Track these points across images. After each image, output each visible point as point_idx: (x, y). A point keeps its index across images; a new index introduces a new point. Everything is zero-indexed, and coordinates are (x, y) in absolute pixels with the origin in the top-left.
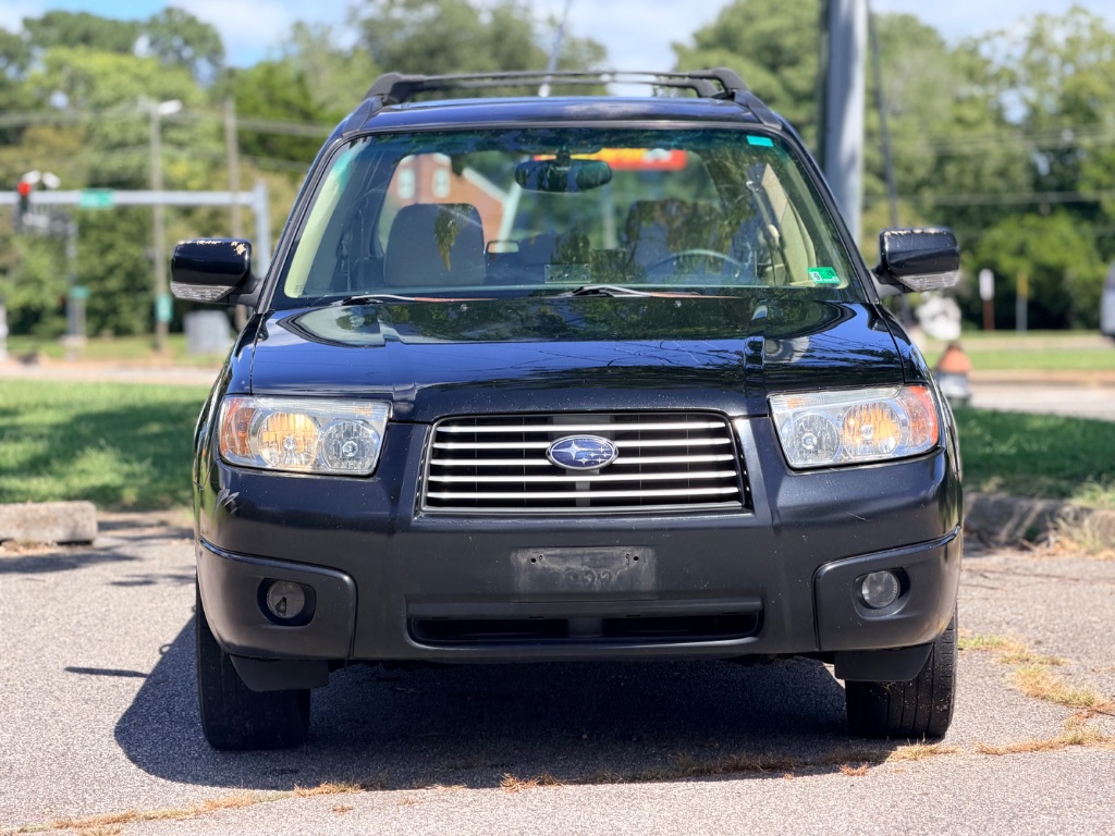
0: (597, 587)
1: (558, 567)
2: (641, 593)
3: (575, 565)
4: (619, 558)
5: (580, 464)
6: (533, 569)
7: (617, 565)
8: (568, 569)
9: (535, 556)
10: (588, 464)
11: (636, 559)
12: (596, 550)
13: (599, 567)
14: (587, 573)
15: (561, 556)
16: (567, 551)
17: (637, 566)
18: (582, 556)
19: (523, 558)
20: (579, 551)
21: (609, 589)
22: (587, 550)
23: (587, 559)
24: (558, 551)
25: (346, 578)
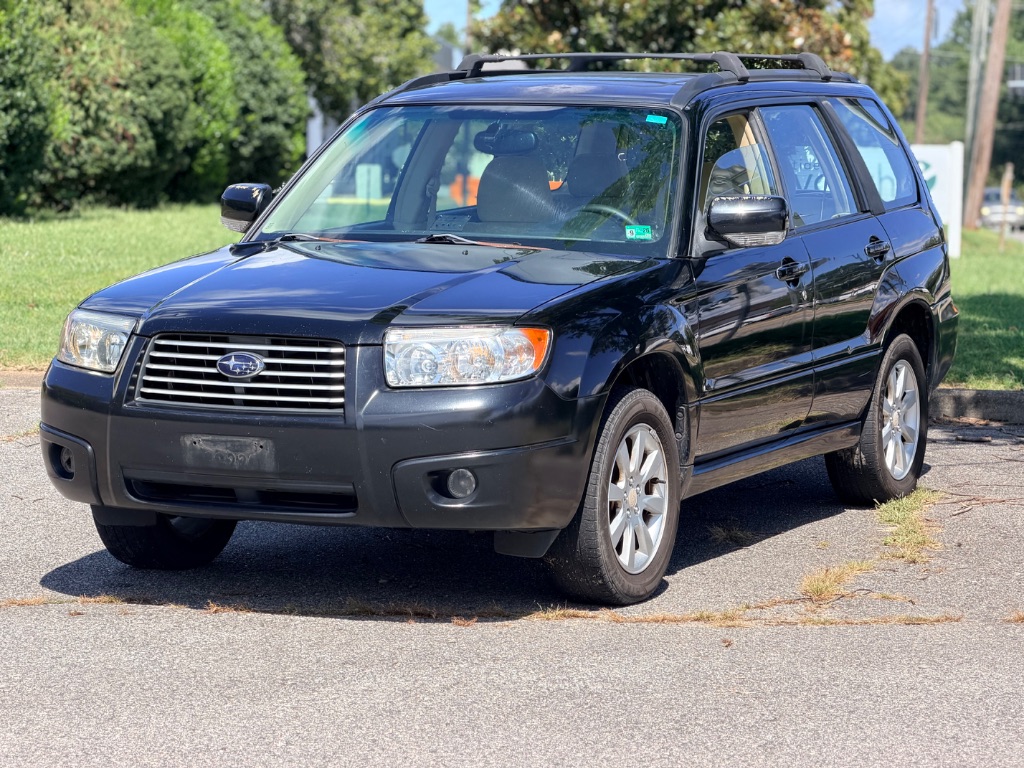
0: (236, 466)
1: (210, 449)
2: (265, 473)
3: (221, 449)
4: (250, 445)
5: (234, 373)
6: (194, 449)
7: (248, 452)
8: (217, 451)
9: (195, 440)
10: (240, 374)
11: (261, 447)
12: (235, 439)
13: (237, 451)
14: (230, 455)
15: (212, 441)
16: (217, 438)
17: (261, 454)
18: (226, 442)
19: (188, 441)
20: (224, 438)
21: (245, 469)
22: (229, 438)
23: (229, 445)
24: (210, 437)
25: (90, 447)
